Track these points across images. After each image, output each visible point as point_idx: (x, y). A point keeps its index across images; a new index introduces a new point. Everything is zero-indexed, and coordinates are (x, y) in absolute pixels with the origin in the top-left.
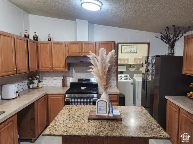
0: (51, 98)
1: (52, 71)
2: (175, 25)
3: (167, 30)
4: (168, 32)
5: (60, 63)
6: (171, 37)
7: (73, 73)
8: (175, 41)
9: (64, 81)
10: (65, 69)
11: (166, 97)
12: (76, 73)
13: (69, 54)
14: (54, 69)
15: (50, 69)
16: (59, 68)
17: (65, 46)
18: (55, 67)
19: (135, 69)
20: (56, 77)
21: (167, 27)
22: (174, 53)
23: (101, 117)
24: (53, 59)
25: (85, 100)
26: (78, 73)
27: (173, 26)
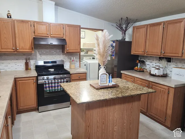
0: (20, 82)
1: (15, 53)
2: (128, 17)
3: (121, 21)
4: (122, 22)
5: (25, 44)
6: (124, 26)
7: (36, 56)
8: (126, 30)
9: (27, 64)
10: (31, 51)
11: (122, 72)
12: (40, 55)
13: (36, 35)
14: (18, 51)
15: (13, 51)
16: (24, 49)
17: (31, 26)
18: (20, 49)
19: (84, 53)
20: (17, 60)
21: (122, 18)
22: (125, 39)
23: (104, 87)
24: (17, 39)
25: (59, 81)
26: (42, 55)
27: (127, 18)
